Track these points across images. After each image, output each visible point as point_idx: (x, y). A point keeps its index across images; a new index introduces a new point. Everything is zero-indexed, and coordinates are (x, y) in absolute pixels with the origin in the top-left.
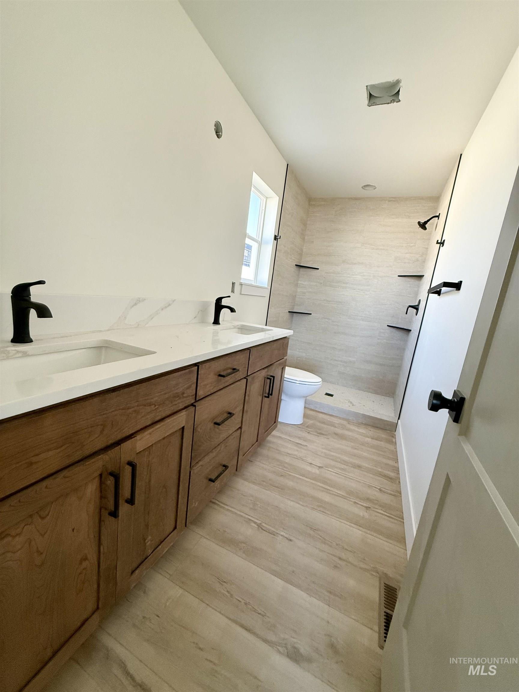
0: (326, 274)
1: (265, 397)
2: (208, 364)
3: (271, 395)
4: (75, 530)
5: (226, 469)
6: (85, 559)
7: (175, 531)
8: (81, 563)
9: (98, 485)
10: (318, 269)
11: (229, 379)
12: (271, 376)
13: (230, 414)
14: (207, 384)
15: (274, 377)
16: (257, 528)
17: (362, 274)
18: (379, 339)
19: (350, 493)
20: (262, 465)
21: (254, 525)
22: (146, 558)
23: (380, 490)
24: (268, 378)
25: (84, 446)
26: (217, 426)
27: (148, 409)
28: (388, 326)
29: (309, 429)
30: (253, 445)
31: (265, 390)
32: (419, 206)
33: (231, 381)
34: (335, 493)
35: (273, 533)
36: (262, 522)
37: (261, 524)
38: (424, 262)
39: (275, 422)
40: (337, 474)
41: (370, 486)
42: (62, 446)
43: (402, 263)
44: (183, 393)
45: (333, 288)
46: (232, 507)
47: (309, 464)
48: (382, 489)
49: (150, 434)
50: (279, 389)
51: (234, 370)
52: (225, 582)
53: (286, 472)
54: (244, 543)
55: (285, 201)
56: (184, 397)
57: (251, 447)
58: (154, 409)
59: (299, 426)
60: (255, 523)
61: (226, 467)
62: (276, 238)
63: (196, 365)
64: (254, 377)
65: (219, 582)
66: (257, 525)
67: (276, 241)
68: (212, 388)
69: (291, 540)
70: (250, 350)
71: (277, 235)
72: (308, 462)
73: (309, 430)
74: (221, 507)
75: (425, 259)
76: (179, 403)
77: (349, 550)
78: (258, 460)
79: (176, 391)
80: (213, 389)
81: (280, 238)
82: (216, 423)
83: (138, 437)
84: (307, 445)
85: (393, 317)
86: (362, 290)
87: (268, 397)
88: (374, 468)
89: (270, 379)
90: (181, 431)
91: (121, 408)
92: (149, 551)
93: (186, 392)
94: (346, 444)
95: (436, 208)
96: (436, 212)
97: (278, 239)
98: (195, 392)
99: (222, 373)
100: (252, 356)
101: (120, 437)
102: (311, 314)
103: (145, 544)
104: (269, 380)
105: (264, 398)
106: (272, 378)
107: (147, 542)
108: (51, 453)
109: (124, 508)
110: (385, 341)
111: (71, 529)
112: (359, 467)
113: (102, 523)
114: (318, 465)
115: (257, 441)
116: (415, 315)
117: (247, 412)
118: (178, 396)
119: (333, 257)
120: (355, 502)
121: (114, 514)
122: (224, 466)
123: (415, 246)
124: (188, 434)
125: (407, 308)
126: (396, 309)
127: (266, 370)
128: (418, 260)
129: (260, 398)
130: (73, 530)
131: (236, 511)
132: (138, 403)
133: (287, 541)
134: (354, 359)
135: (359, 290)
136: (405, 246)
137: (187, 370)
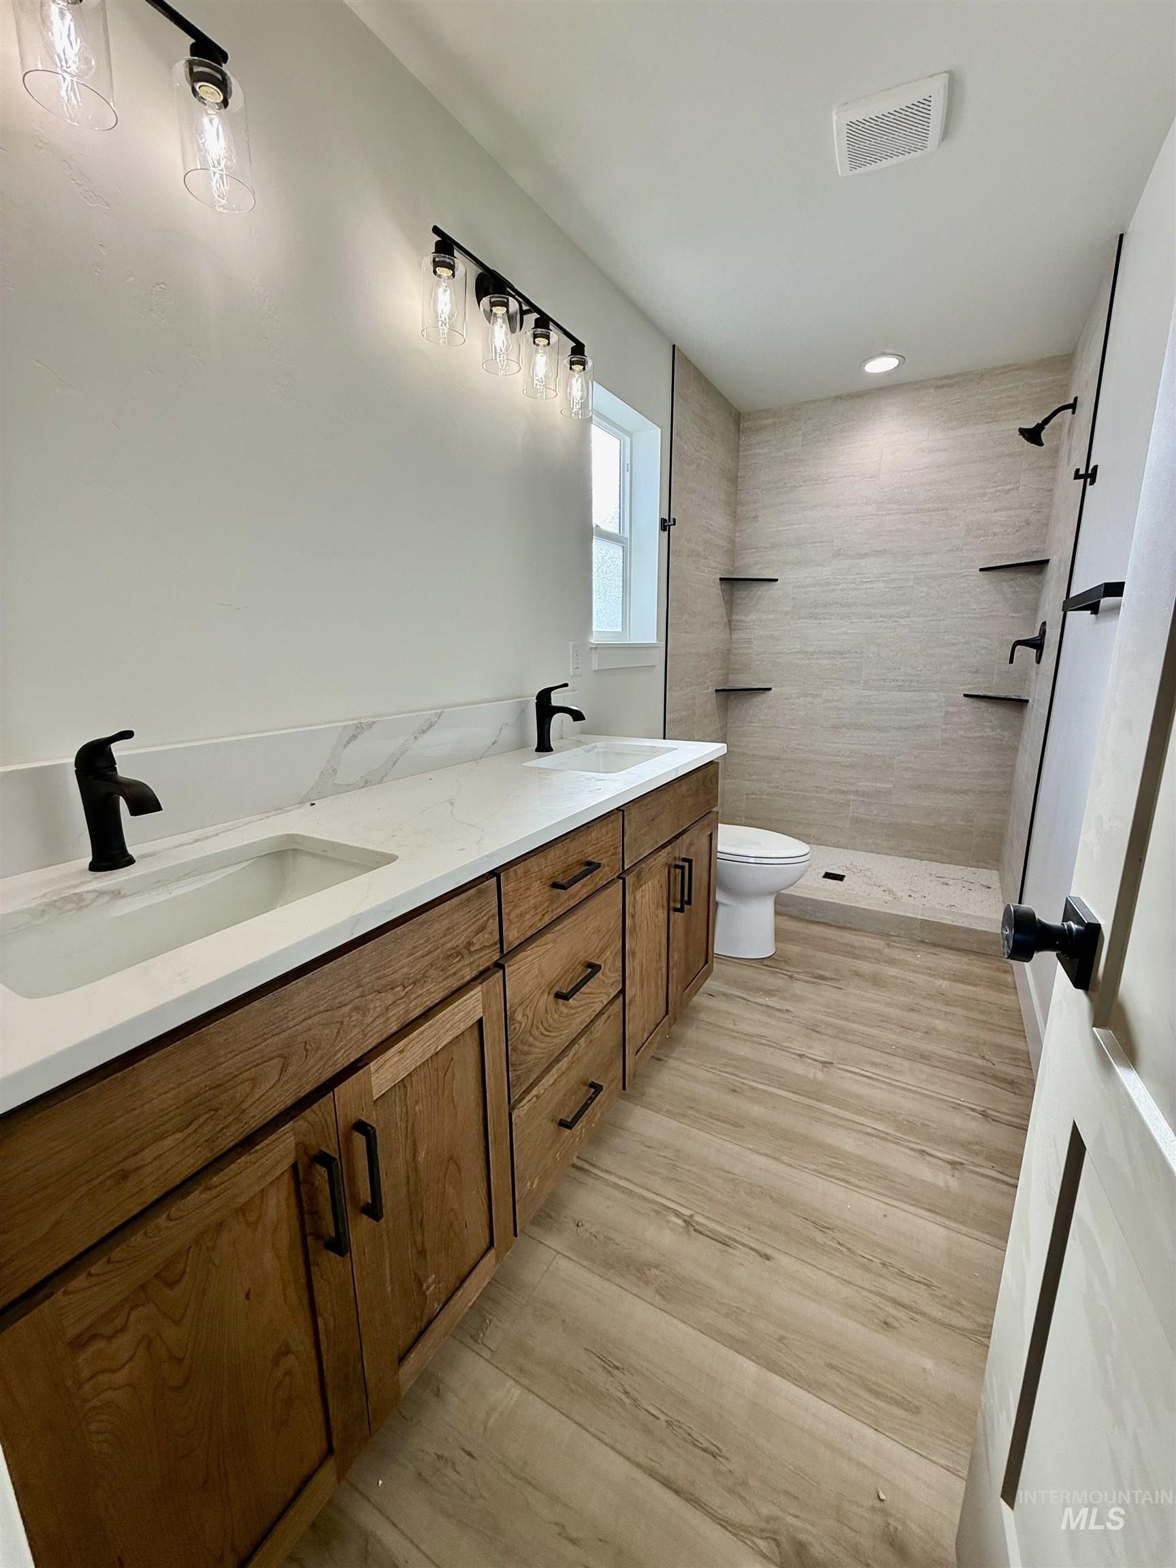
0: (795, 590)
1: (676, 910)
2: (520, 868)
3: (689, 902)
4: (251, 1296)
5: (596, 1094)
6: (285, 1351)
7: (492, 1253)
8: (276, 1363)
9: (293, 1188)
10: (776, 580)
11: (580, 890)
12: (684, 860)
13: (594, 968)
14: (526, 913)
15: (690, 861)
16: (684, 1228)
17: (885, 579)
18: (945, 730)
19: (909, 1126)
20: (684, 1067)
21: (675, 1219)
22: (430, 1323)
23: (984, 1115)
24: (676, 867)
25: (245, 1110)
26: (561, 1001)
27: (389, 998)
28: (965, 695)
29: (792, 969)
30: (657, 1025)
31: (675, 894)
32: (1017, 387)
33: (584, 893)
34: (869, 1130)
35: (725, 1242)
36: (696, 1212)
37: (691, 1216)
38: (1047, 525)
39: (706, 962)
40: (870, 1078)
41: (957, 1107)
42: (190, 1124)
43: (988, 536)
44: (470, 944)
45: (819, 622)
46: (620, 1178)
47: (798, 1058)
48: (990, 1112)
49: (401, 1052)
50: (707, 883)
51: (591, 867)
52: (617, 1368)
53: (743, 1081)
54: (657, 1266)
55: (678, 434)
56: (471, 954)
57: (653, 1028)
58: (403, 994)
59: (765, 962)
60: (678, 1214)
61: (597, 1088)
62: (665, 525)
63: (494, 873)
64: (639, 873)
65: (604, 1368)
66: (685, 1221)
67: (667, 532)
68: (539, 916)
69: (768, 1258)
70: (623, 811)
71: (667, 518)
72: (794, 1054)
73: (789, 971)
74: (597, 1177)
75: (1048, 518)
76: (460, 969)
77: (917, 1278)
78: (674, 1055)
79: (453, 943)
80: (540, 920)
81: (674, 524)
82: (559, 996)
83: (373, 1066)
84: (789, 1008)
85: (977, 672)
86: (891, 617)
87: (681, 910)
88: (965, 1057)
89: (682, 868)
90: (476, 1031)
91: (322, 1008)
92: (436, 1305)
93: (475, 940)
94: (889, 1000)
95: (1066, 386)
96: (1066, 394)
97: (669, 526)
98: (498, 937)
99: (560, 880)
100: (629, 824)
101: (328, 1073)
102: (770, 689)
103: (424, 1293)
104: (679, 871)
105: (671, 912)
106: (686, 865)
107: (428, 1288)
108: (169, 1142)
109: (360, 1229)
110: (961, 733)
111: (242, 1296)
112: (925, 1057)
113: (313, 1268)
114: (820, 1059)
115: (667, 1013)
116: (1036, 664)
117: (633, 954)
118: (459, 953)
119: (810, 546)
120: (922, 1152)
121: (339, 1245)
122: (592, 1085)
123: (1018, 488)
124: (493, 1033)
125: (1011, 647)
126: (983, 651)
127: (669, 848)
128: (1028, 523)
129: (662, 915)
130: (247, 1296)
131: (633, 1188)
132: (361, 989)
133: (759, 1259)
134: (888, 786)
135: (881, 616)
136: (990, 494)
137: (473, 891)
